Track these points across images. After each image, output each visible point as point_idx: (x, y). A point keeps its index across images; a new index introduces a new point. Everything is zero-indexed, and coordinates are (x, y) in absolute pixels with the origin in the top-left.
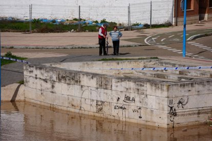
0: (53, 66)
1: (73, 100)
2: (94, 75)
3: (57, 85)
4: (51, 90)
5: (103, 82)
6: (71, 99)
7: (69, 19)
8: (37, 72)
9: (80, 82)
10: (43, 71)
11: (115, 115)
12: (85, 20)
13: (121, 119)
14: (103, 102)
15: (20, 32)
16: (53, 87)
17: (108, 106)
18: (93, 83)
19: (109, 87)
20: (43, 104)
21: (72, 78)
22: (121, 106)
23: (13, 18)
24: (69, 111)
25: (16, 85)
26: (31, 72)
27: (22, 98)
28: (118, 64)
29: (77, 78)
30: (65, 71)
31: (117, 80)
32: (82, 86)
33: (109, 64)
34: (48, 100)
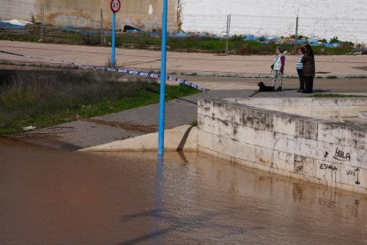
0: (239, 102)
1: (262, 151)
2: (292, 118)
3: (241, 129)
4: (232, 136)
5: (306, 127)
6: (258, 152)
7: (285, 36)
8: (215, 110)
9: (272, 126)
10: (222, 109)
11: (321, 177)
12: (307, 38)
13: (329, 184)
14: (304, 158)
15: (213, 52)
16: (235, 132)
17: (312, 164)
18: (291, 128)
19: (313, 136)
20: (221, 156)
21: (262, 120)
22: (330, 164)
23: (207, 34)
24: (256, 169)
25: (185, 128)
26: (207, 109)
27: (194, 146)
28: (336, 102)
29: (268, 121)
30: (253, 109)
31: (326, 127)
32: (275, 133)
33: (322, 102)
34: (228, 150)
